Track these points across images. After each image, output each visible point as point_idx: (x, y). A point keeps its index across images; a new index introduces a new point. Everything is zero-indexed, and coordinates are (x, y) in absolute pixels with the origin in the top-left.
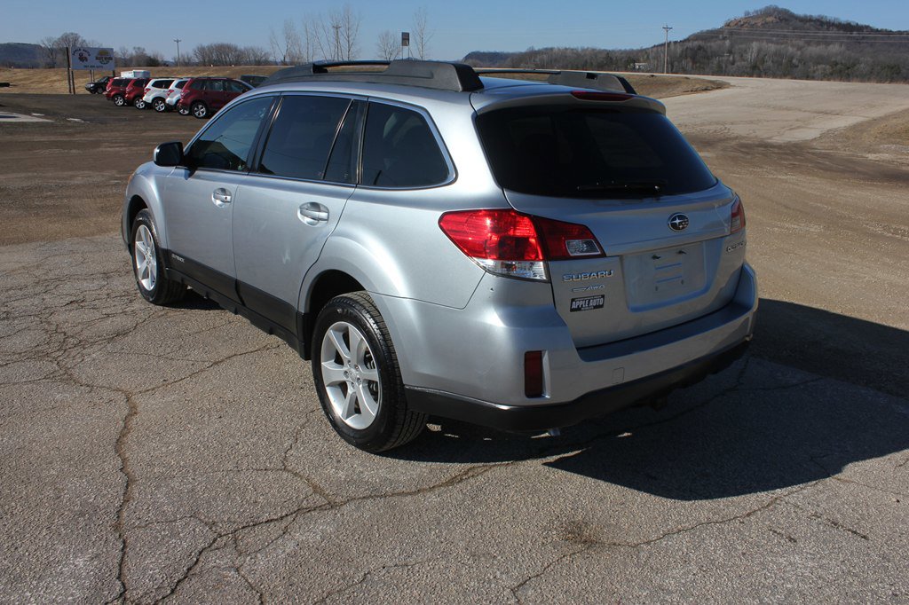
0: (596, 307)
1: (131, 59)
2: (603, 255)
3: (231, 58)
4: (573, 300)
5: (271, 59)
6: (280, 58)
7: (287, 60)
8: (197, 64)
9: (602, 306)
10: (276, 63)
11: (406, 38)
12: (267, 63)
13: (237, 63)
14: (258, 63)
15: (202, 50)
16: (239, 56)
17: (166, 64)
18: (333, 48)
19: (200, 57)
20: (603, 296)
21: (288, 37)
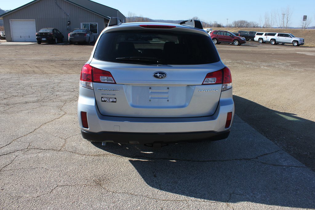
0: (112, 102)
1: (212, 25)
2: (115, 83)
3: (245, 25)
4: (102, 98)
5: (259, 26)
6: (262, 26)
7: (265, 26)
8: (233, 27)
9: (116, 102)
10: (261, 27)
11: (305, 18)
12: (257, 27)
13: (247, 27)
14: (254, 27)
15: (235, 23)
16: (248, 24)
17: (223, 27)
18: (281, 22)
19: (235, 25)
20: (116, 98)
21: (266, 18)
